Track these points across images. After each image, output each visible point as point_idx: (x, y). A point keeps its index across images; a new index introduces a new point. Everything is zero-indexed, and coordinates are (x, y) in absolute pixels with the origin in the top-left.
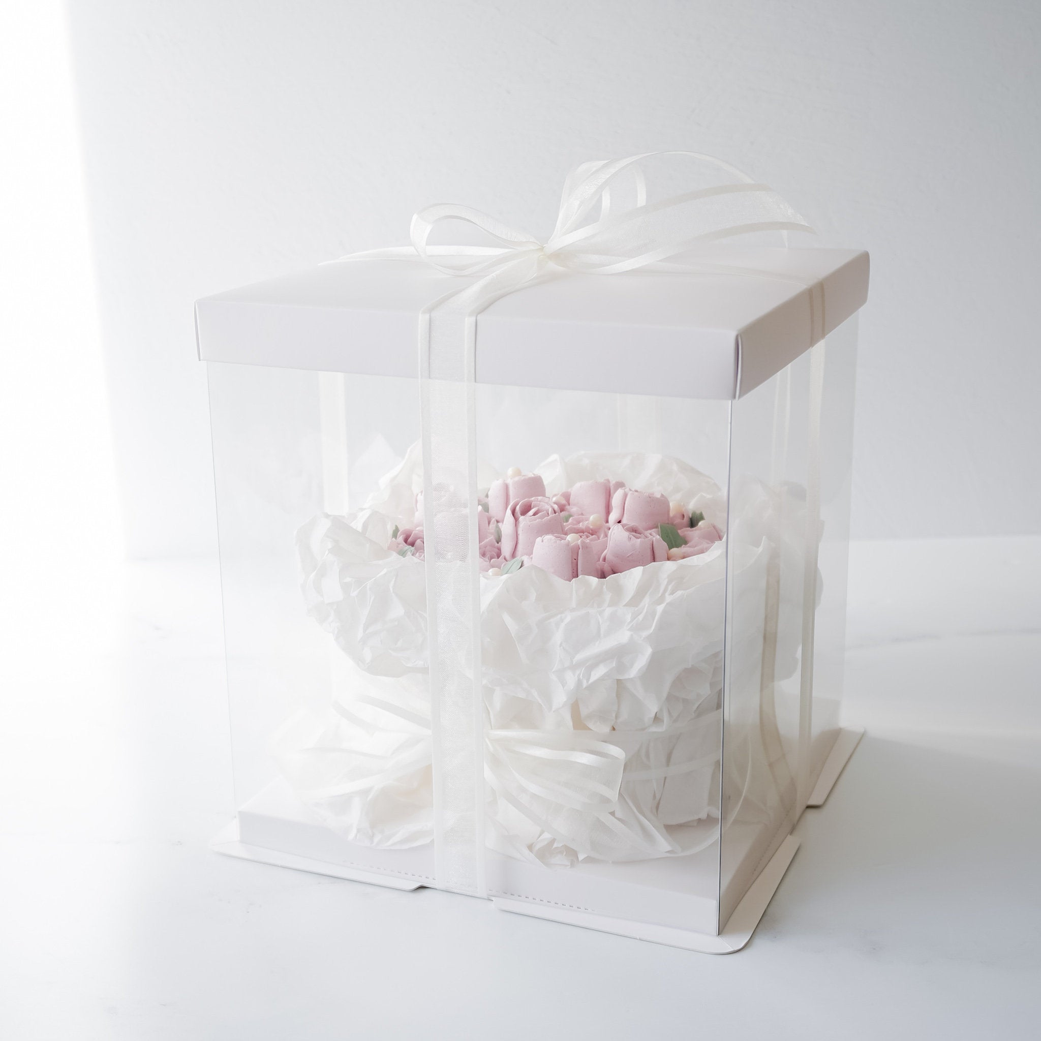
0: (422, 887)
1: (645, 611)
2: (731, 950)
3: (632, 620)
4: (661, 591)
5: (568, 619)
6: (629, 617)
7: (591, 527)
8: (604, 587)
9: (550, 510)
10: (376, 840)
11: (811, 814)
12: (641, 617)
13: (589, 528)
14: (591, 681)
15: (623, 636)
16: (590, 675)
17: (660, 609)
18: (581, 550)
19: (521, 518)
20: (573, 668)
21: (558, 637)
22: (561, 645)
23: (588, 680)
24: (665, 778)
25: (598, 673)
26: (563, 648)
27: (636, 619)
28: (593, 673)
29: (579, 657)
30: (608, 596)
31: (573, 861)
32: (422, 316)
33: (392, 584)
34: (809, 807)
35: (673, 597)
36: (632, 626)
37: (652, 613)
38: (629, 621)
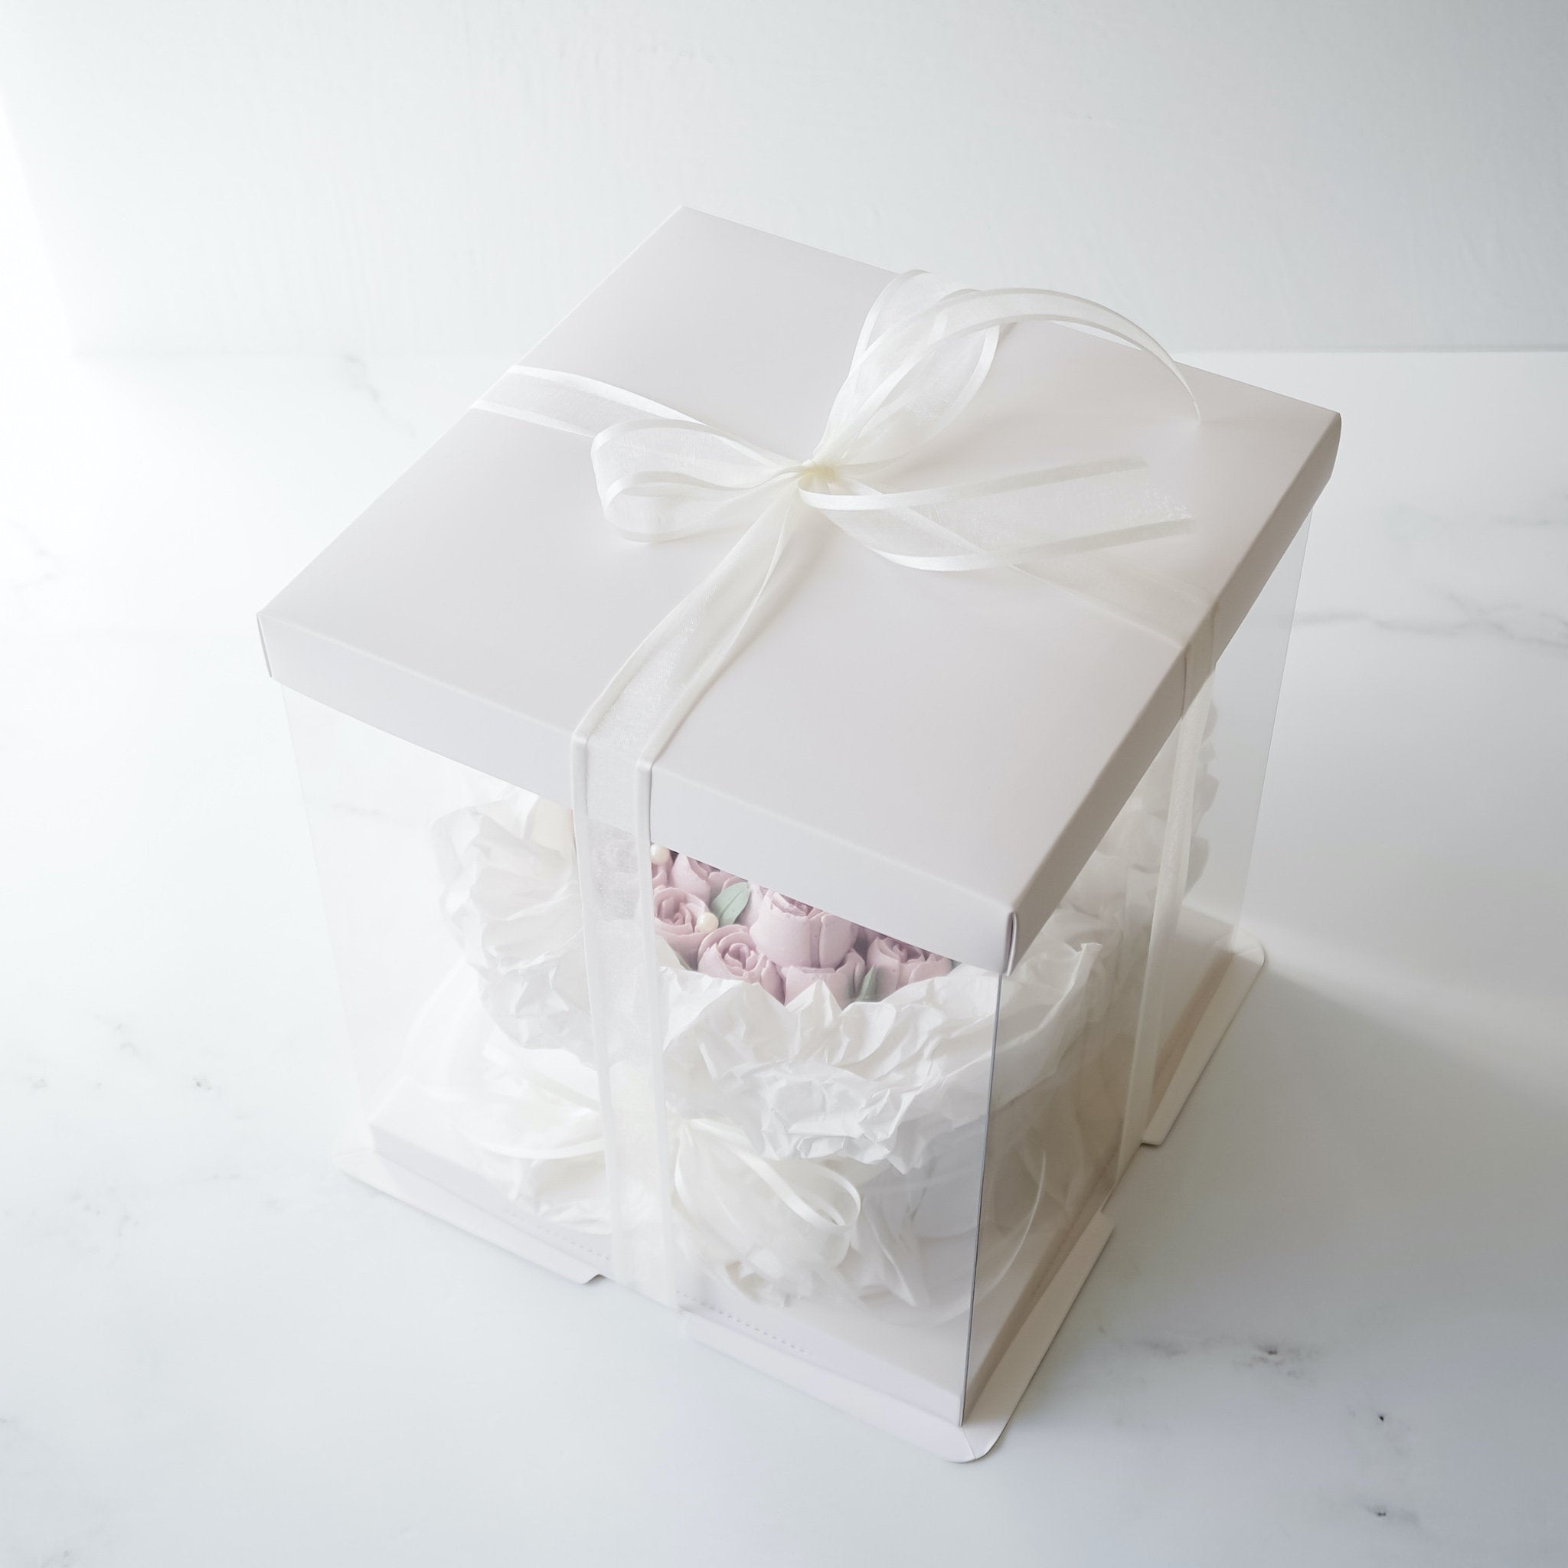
0: (599, 1277)
1: (885, 1100)
2: (971, 1457)
3: (867, 1107)
4: (919, 1046)
5: (782, 1084)
6: (863, 1104)
8: (841, 1027)
11: (1146, 1153)
12: (879, 1107)
14: (810, 1157)
15: (851, 1125)
16: (811, 1146)
17: (907, 1100)
18: (824, 927)
20: (789, 1136)
21: (770, 1095)
22: (773, 1109)
23: (807, 1154)
25: (821, 1150)
26: (776, 1113)
27: (870, 1109)
28: (815, 1146)
29: (795, 1128)
30: (846, 1041)
31: (788, 1299)
32: (576, 738)
33: (551, 975)
34: (1144, 1145)
35: (930, 1075)
36: (866, 1117)
37: (896, 1101)
38: (864, 1106)
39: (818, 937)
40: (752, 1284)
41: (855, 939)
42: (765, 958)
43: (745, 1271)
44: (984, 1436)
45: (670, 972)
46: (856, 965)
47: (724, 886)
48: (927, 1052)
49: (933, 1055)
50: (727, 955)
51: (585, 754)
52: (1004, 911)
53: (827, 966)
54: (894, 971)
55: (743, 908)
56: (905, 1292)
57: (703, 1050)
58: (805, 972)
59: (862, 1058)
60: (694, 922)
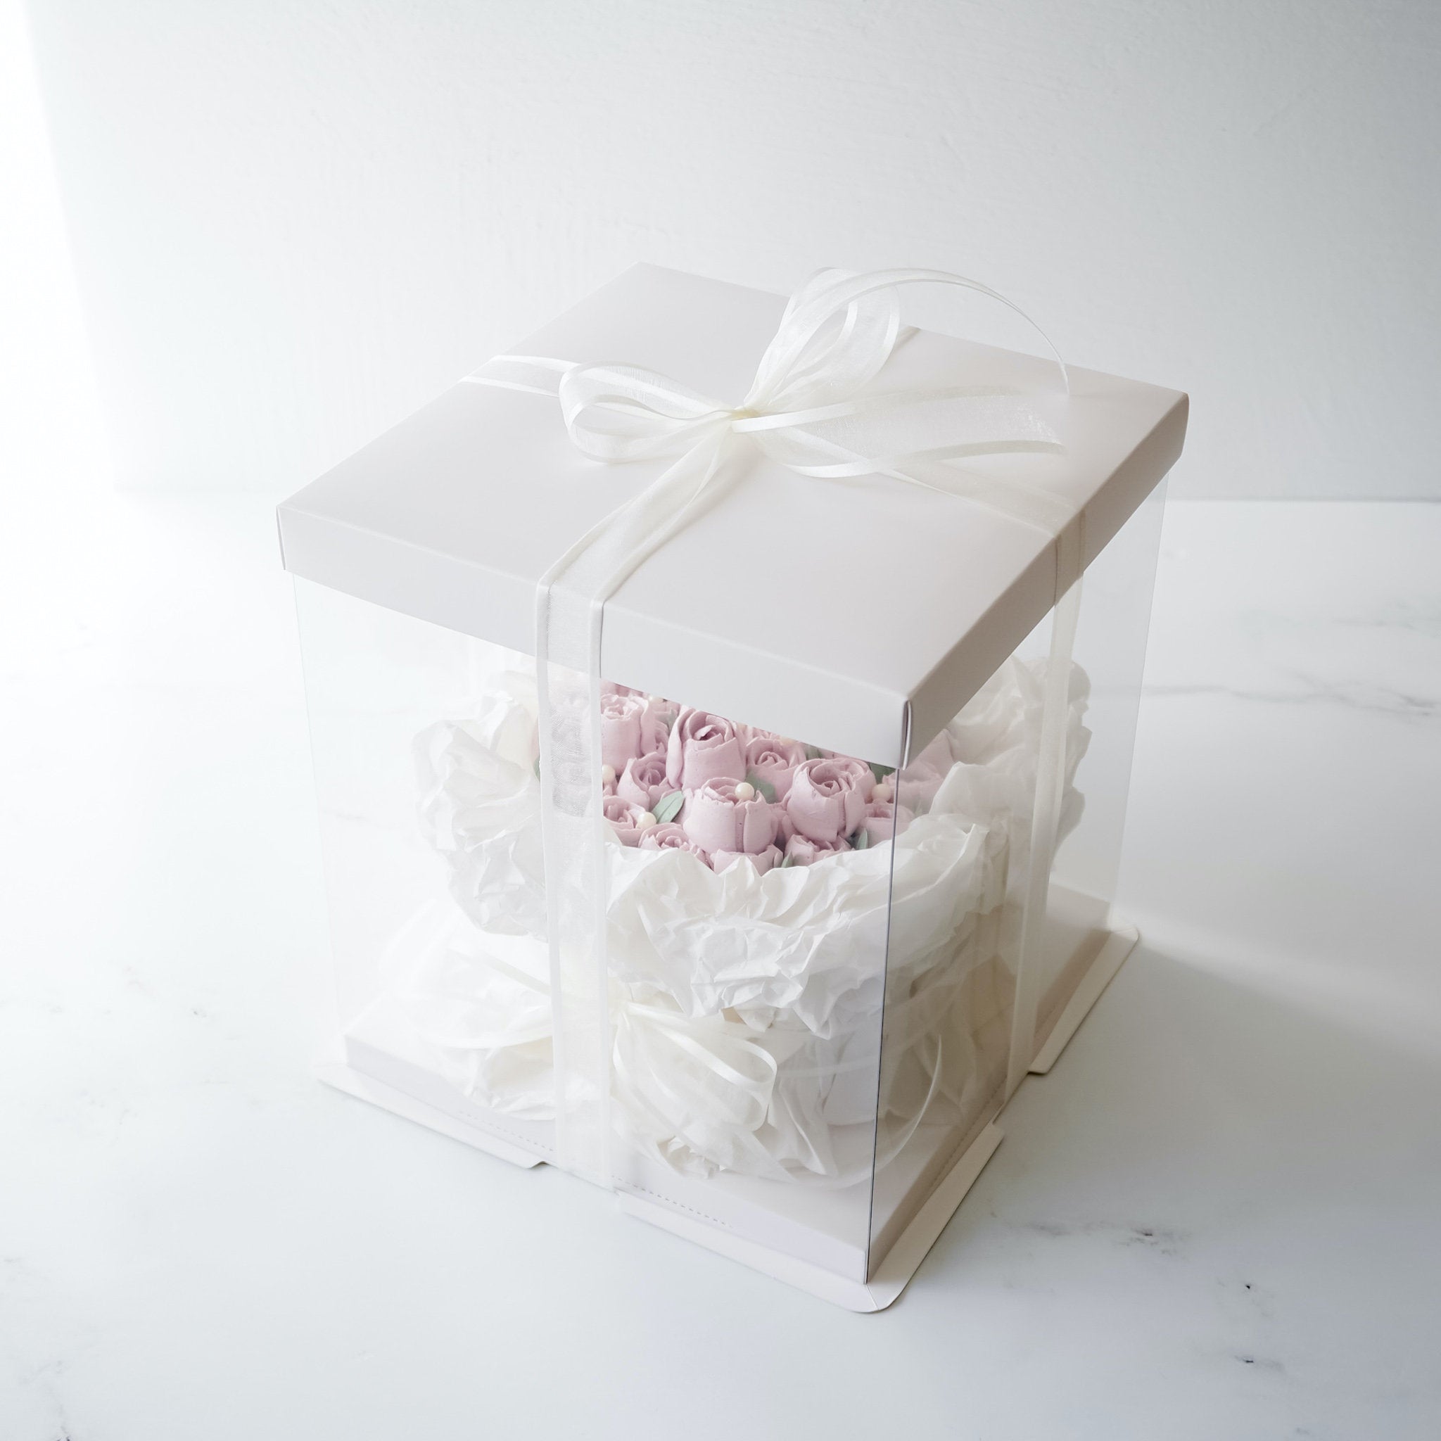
0: (543, 1164)
1: (799, 941)
2: (875, 1308)
3: (782, 949)
4: (829, 902)
5: (709, 933)
6: (780, 945)
7: (782, 744)
8: (762, 887)
9: (727, 731)
10: (496, 1101)
11: (1033, 1081)
12: (793, 947)
13: (779, 743)
14: (734, 1003)
15: (769, 967)
16: (733, 995)
17: (818, 940)
18: (748, 814)
19: (690, 741)
20: (715, 985)
21: (698, 949)
22: (701, 959)
23: (729, 1004)
24: (835, 1075)
25: (742, 996)
26: (703, 963)
27: (785, 951)
28: (736, 994)
29: (720, 977)
30: (765, 900)
31: (712, 1170)
32: (541, 588)
33: (511, 848)
34: (1031, 1073)
35: (837, 921)
36: (782, 957)
37: (808, 942)
38: (780, 948)
39: (742, 824)
40: (679, 1158)
41: (775, 838)
42: (696, 847)
43: (677, 1144)
44: (886, 1293)
45: (613, 846)
46: (775, 854)
47: (663, 796)
48: (835, 908)
49: (841, 909)
50: (663, 844)
51: (547, 602)
52: (902, 700)
53: (749, 852)
54: (808, 858)
55: (678, 810)
56: (816, 1165)
57: (641, 910)
58: (731, 854)
59: (779, 914)
60: (635, 823)
